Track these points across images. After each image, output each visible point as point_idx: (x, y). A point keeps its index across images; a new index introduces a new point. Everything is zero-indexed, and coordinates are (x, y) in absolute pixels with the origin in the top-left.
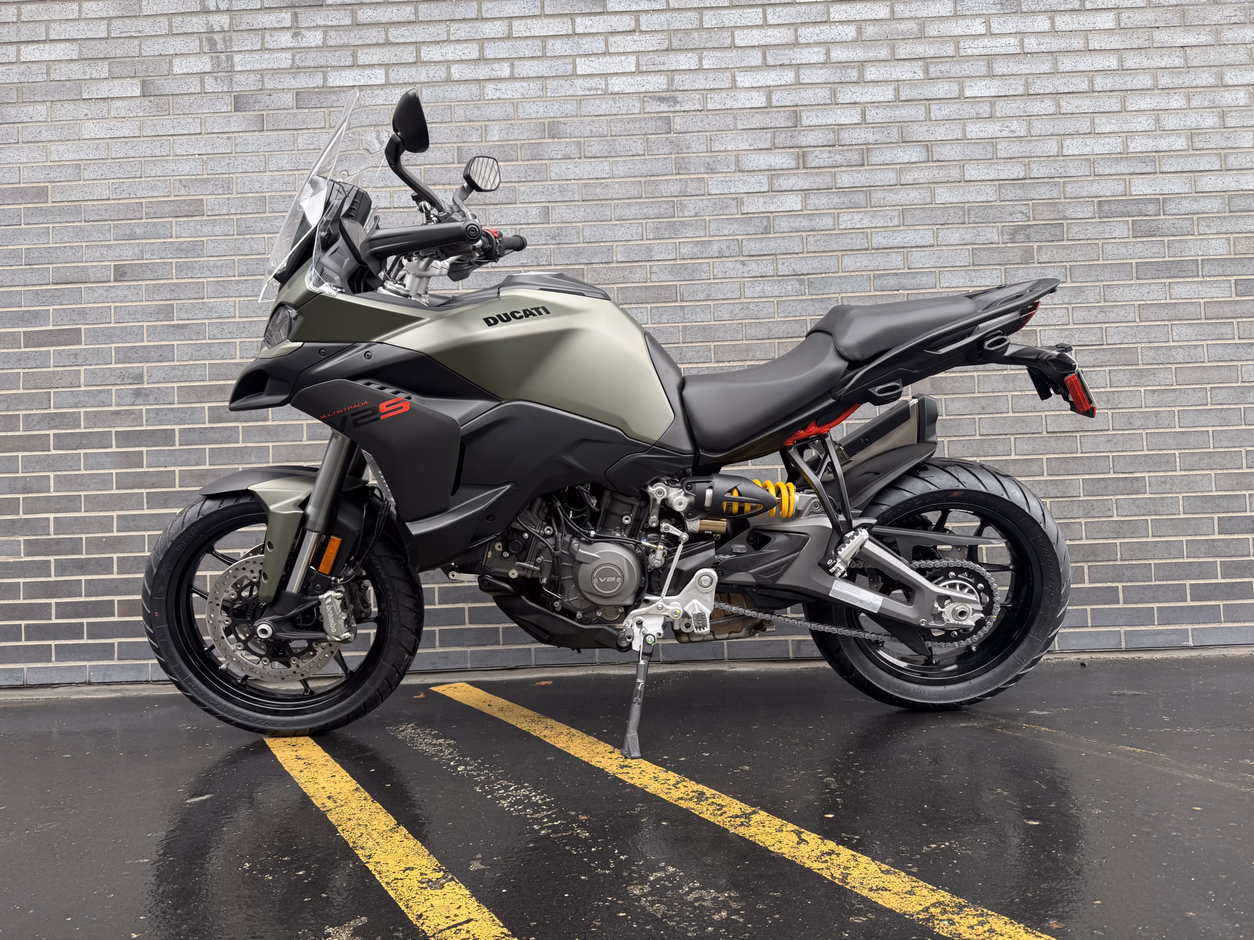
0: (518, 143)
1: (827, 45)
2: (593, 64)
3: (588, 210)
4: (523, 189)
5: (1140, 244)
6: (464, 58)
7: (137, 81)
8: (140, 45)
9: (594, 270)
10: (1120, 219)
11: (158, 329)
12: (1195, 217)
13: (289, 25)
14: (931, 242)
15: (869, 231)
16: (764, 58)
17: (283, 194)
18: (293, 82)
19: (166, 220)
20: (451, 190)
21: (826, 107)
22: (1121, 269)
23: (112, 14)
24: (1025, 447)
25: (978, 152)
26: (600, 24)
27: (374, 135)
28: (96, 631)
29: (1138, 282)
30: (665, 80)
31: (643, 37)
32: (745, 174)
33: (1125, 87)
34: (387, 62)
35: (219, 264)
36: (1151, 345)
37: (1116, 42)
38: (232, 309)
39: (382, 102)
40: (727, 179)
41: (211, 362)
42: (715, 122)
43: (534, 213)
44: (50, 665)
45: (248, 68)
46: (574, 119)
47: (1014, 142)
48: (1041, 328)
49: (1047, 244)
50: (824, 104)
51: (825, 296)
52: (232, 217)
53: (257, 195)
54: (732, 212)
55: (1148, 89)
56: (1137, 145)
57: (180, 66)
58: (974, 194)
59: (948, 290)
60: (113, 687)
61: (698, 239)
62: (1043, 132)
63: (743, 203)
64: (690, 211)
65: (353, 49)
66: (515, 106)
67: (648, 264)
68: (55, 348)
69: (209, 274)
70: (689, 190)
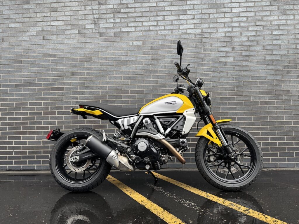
0: (166, 45)
1: (240, 22)
2: (183, 26)
4: (166, 56)
6: (153, 25)
7: (77, 30)
8: (78, 22)
11: (82, 87)
13: (112, 17)
14: (265, 69)
15: (249, 66)
17: (111, 56)
18: (113, 30)
19: (84, 62)
20: (150, 56)
21: (239, 37)
23: (71, 14)
24: (287, 118)
25: (276, 47)
26: (185, 17)
27: (132, 43)
30: (201, 30)
31: (195, 20)
32: (220, 52)
34: (135, 26)
35: (96, 73)
38: (99, 83)
39: (134, 35)
40: (216, 53)
41: (94, 95)
42: (213, 40)
43: (169, 61)
45: (103, 27)
47: (285, 45)
48: (291, 90)
49: (293, 69)
51: (239, 81)
52: (99, 62)
53: (105, 57)
54: (217, 61)
57: (87, 27)
58: (275, 57)
59: (269, 80)
61: (208, 67)
62: (292, 43)
63: (219, 59)
64: (206, 61)
65: (127, 23)
66: (165, 36)
67: (196, 73)
68: (58, 91)
69: (94, 75)
70: (206, 56)
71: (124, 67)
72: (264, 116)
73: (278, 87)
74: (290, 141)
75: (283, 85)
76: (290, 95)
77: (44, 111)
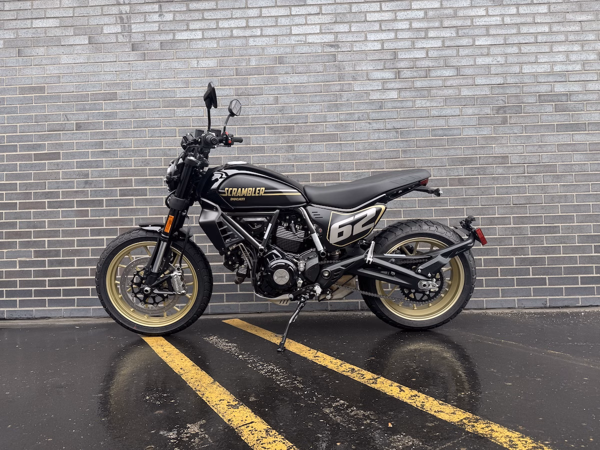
0: (264, 66)
1: (410, 20)
2: (299, 29)
3: (297, 98)
4: (266, 88)
5: (558, 115)
6: (239, 26)
7: (87, 37)
8: (88, 20)
9: (299, 126)
10: (549, 103)
11: (96, 153)
12: (585, 102)
13: (157, 11)
14: (459, 114)
15: (429, 108)
16: (381, 26)
17: (154, 90)
18: (159, 37)
19: (100, 102)
20: (233, 89)
21: (410, 50)
22: (549, 127)
23: (75, 5)
24: (502, 211)
25: (482, 71)
26: (303, 10)
27: (196, 62)
28: (67, 293)
29: (557, 133)
30: (334, 37)
31: (323, 17)
32: (371, 81)
33: (552, 41)
34: (203, 28)
35: (124, 123)
36: (563, 163)
37: (548, 19)
38: (130, 144)
39: (201, 47)
40: (362, 83)
41: (121, 168)
42: (357, 57)
43: (271, 99)
44: (45, 308)
45: (138, 31)
46: (290, 55)
47: (499, 66)
48: (511, 155)
49: (514, 115)
50: (409, 48)
51: (408, 139)
52: (130, 100)
53: (142, 90)
54: (365, 99)
55: (563, 42)
56: (557, 68)
57: (106, 30)
58: (479, 91)
59: (467, 136)
60: (75, 319)
61: (348, 112)
62: (513, 62)
63: (369, 95)
64: (345, 98)
65: (187, 22)
66: (263, 49)
67: (325, 123)
68: (48, 161)
69: (119, 127)
70: (344, 88)
71: (180, 111)
72: (456, 207)
73: (486, 149)
74: (507, 257)
75: (494, 145)
76: (507, 165)
77: (20, 201)
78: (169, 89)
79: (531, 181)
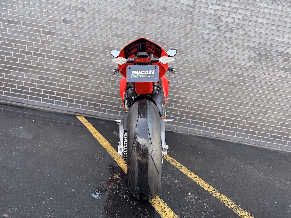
0: (157, 10)
1: (231, 2)
3: (169, 29)
4: (156, 21)
5: (284, 63)
9: (167, 43)
10: (282, 57)
11: (71, 36)
14: (241, 53)
15: (228, 47)
16: (216, 2)
17: (103, 11)
19: (76, 11)
20: (140, 18)
21: (227, 17)
22: (279, 68)
24: (247, 101)
25: (257, 35)
28: (51, 97)
29: (281, 71)
30: (193, 3)
32: (205, 28)
35: (86, 24)
36: (279, 85)
38: (88, 35)
40: (201, 29)
41: (82, 46)
42: (202, 15)
43: (157, 27)
44: (40, 102)
46: (171, 7)
47: (265, 34)
48: (258, 77)
49: (265, 59)
50: (227, 16)
51: (215, 60)
52: (91, 14)
53: (97, 10)
54: (200, 36)
58: (253, 44)
59: (241, 64)
60: (53, 109)
61: (191, 41)
62: (272, 33)
63: (203, 35)
64: (191, 34)
67: (179, 44)
68: (49, 35)
69: (84, 26)
70: (192, 29)
71: (114, 24)
72: (228, 95)
73: (248, 72)
74: (243, 120)
75: (252, 71)
76: (255, 81)
77: (34, 52)
78: (110, 12)
79: (263, 90)
